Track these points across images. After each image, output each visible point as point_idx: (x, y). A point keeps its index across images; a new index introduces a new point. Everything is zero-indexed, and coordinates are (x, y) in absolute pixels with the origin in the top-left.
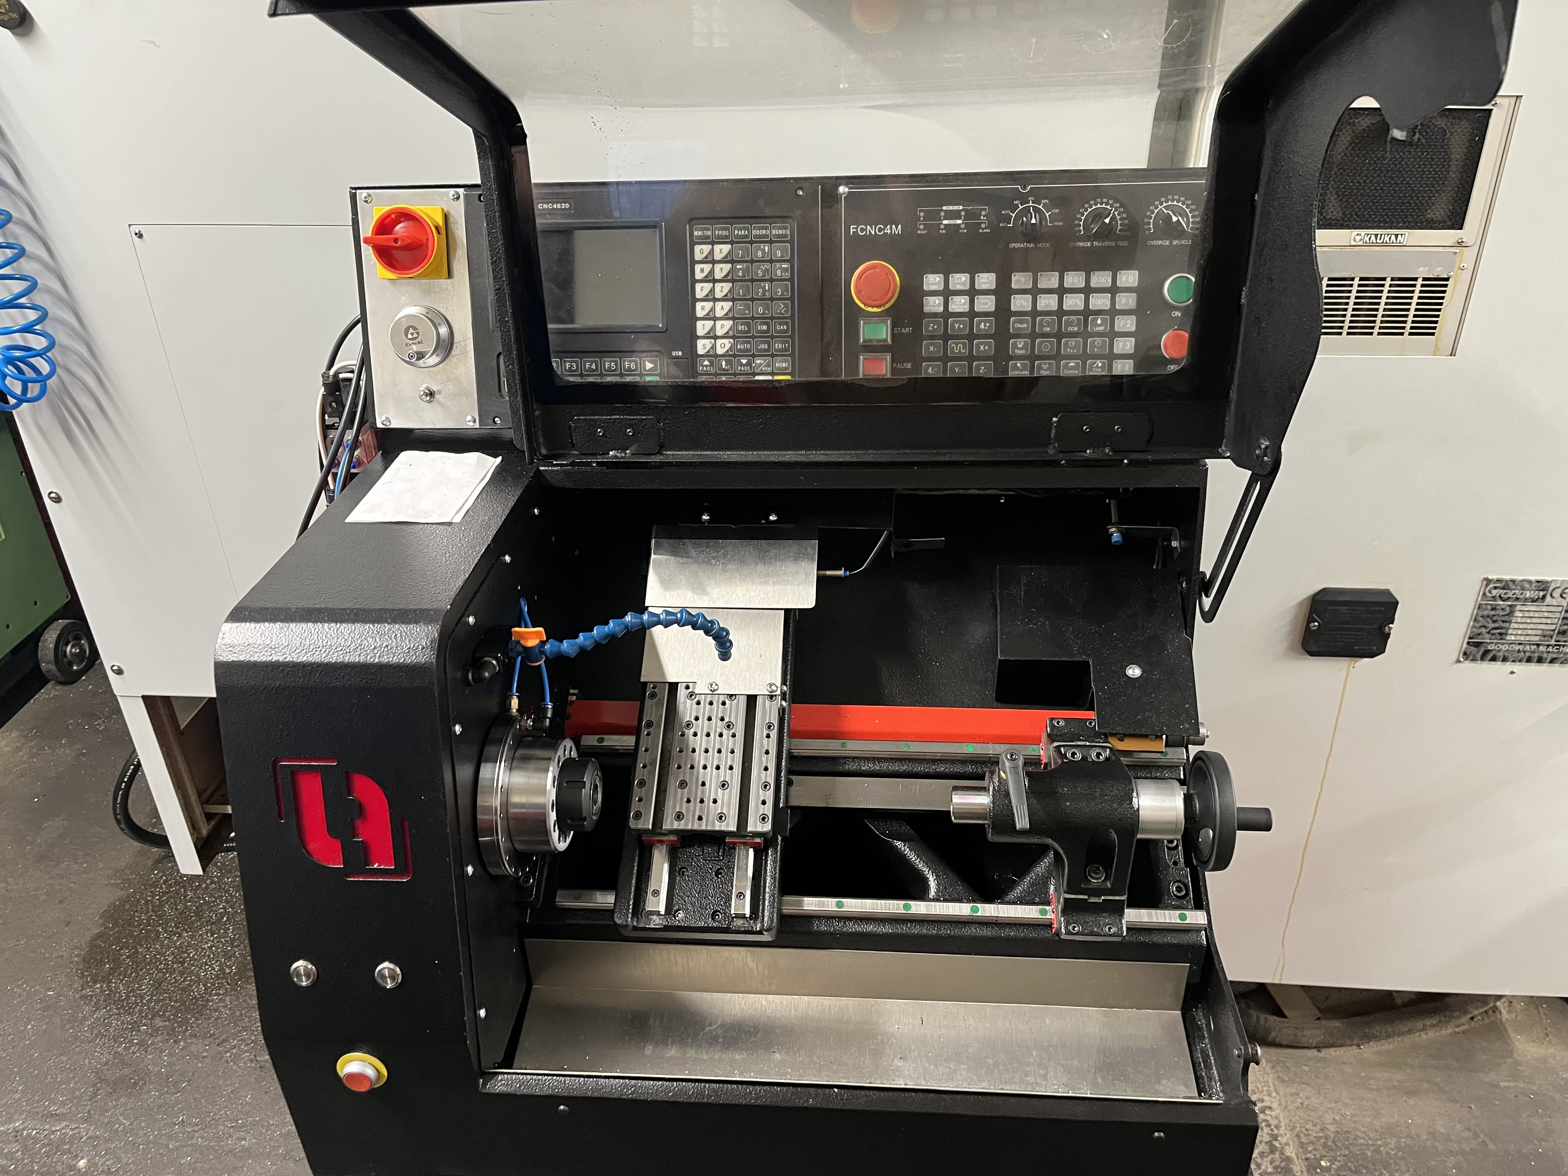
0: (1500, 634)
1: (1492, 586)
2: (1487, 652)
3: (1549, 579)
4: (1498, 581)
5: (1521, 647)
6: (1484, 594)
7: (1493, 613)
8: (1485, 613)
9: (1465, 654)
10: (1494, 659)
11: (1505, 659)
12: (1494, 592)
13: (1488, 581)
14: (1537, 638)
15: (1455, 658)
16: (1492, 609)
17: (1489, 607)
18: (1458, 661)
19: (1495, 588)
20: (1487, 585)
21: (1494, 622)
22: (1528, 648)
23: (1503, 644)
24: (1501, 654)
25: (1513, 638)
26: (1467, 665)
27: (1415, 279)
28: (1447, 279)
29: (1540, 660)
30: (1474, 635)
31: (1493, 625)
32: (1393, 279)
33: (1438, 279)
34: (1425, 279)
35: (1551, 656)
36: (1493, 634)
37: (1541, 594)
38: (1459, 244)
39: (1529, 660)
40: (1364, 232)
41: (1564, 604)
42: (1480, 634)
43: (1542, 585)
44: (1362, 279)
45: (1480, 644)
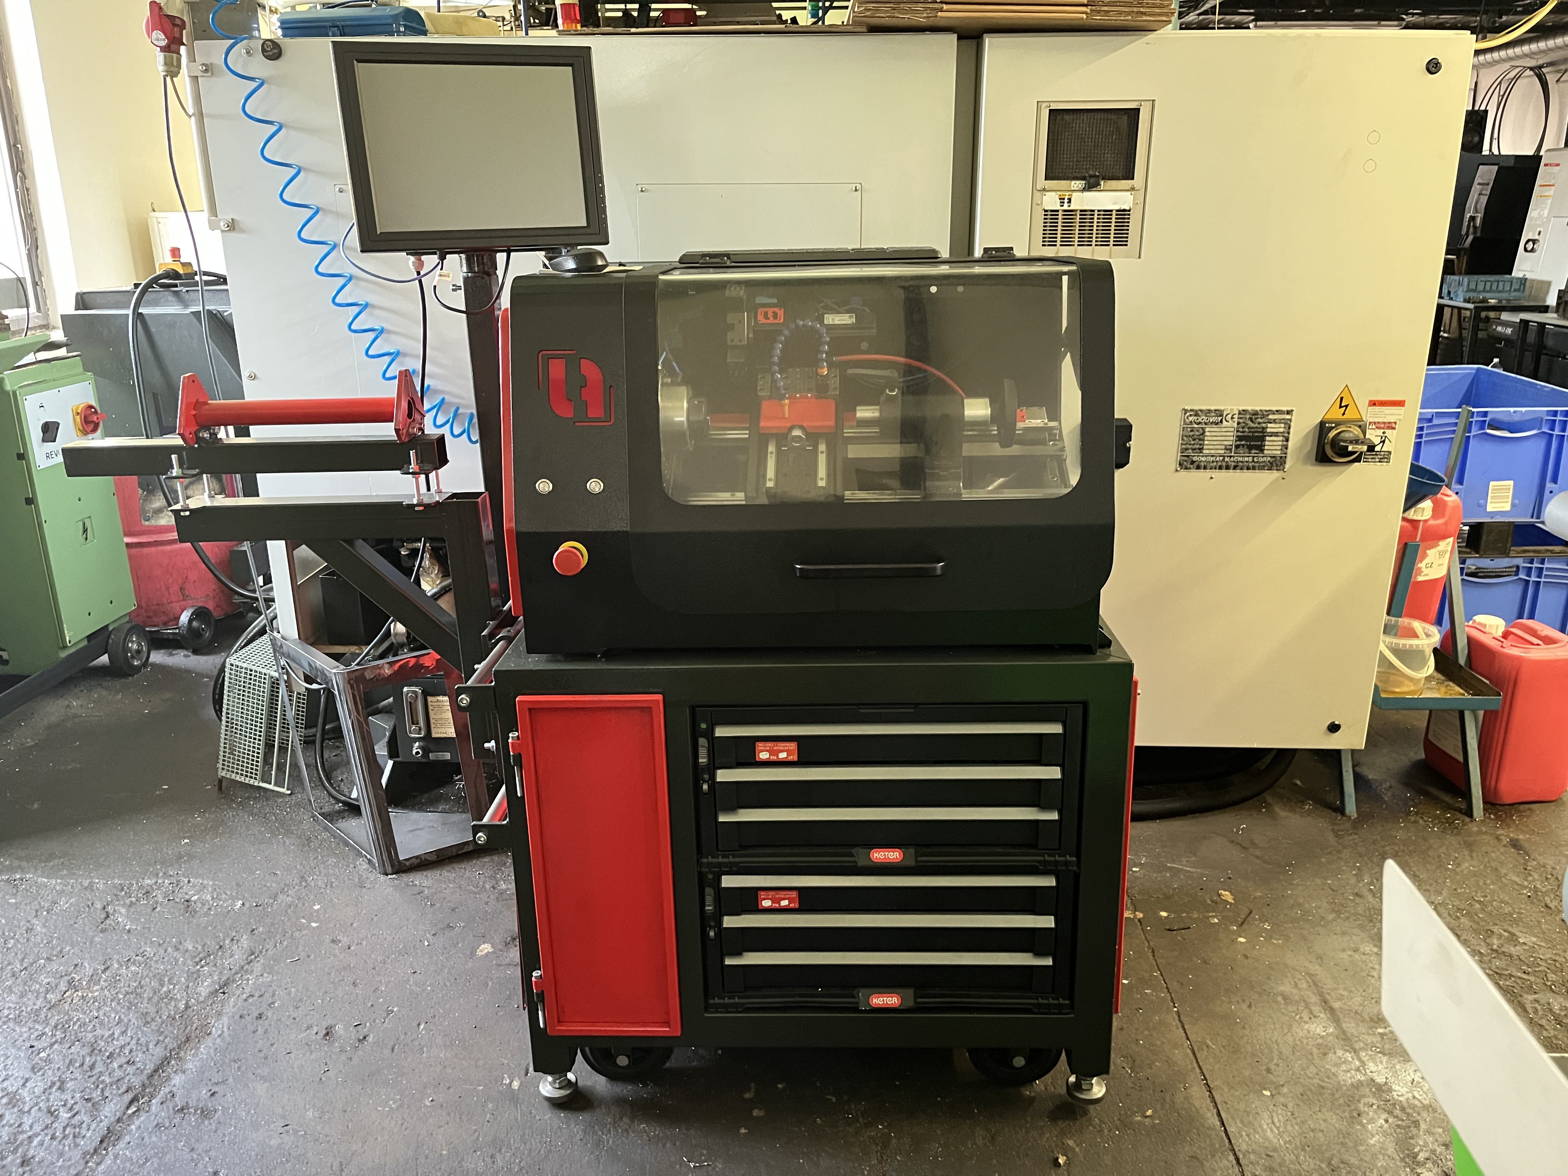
0: (1200, 449)
1: (1188, 414)
2: (1193, 462)
3: (1222, 408)
4: (1191, 410)
5: (1213, 459)
6: (1184, 420)
7: (1192, 433)
8: (1188, 434)
9: (1180, 464)
10: (1198, 468)
11: (1205, 468)
12: (1191, 418)
13: (1186, 411)
14: (1223, 452)
15: (1174, 469)
16: (1191, 431)
17: (1189, 430)
18: (1177, 471)
19: (1191, 416)
20: (1185, 414)
21: (1194, 440)
22: (1218, 459)
23: (1202, 456)
24: (1202, 464)
25: (1208, 451)
26: (1183, 473)
27: (1111, 211)
28: (1129, 211)
29: (1227, 468)
30: (1183, 451)
31: (1193, 442)
32: (1099, 211)
33: (1124, 210)
34: (1117, 211)
35: (1233, 464)
36: (1195, 449)
37: (1220, 419)
38: (1133, 189)
39: (1220, 468)
40: (1078, 182)
41: (1235, 425)
42: (1187, 449)
43: (1219, 413)
44: (1081, 211)
45: (1188, 456)
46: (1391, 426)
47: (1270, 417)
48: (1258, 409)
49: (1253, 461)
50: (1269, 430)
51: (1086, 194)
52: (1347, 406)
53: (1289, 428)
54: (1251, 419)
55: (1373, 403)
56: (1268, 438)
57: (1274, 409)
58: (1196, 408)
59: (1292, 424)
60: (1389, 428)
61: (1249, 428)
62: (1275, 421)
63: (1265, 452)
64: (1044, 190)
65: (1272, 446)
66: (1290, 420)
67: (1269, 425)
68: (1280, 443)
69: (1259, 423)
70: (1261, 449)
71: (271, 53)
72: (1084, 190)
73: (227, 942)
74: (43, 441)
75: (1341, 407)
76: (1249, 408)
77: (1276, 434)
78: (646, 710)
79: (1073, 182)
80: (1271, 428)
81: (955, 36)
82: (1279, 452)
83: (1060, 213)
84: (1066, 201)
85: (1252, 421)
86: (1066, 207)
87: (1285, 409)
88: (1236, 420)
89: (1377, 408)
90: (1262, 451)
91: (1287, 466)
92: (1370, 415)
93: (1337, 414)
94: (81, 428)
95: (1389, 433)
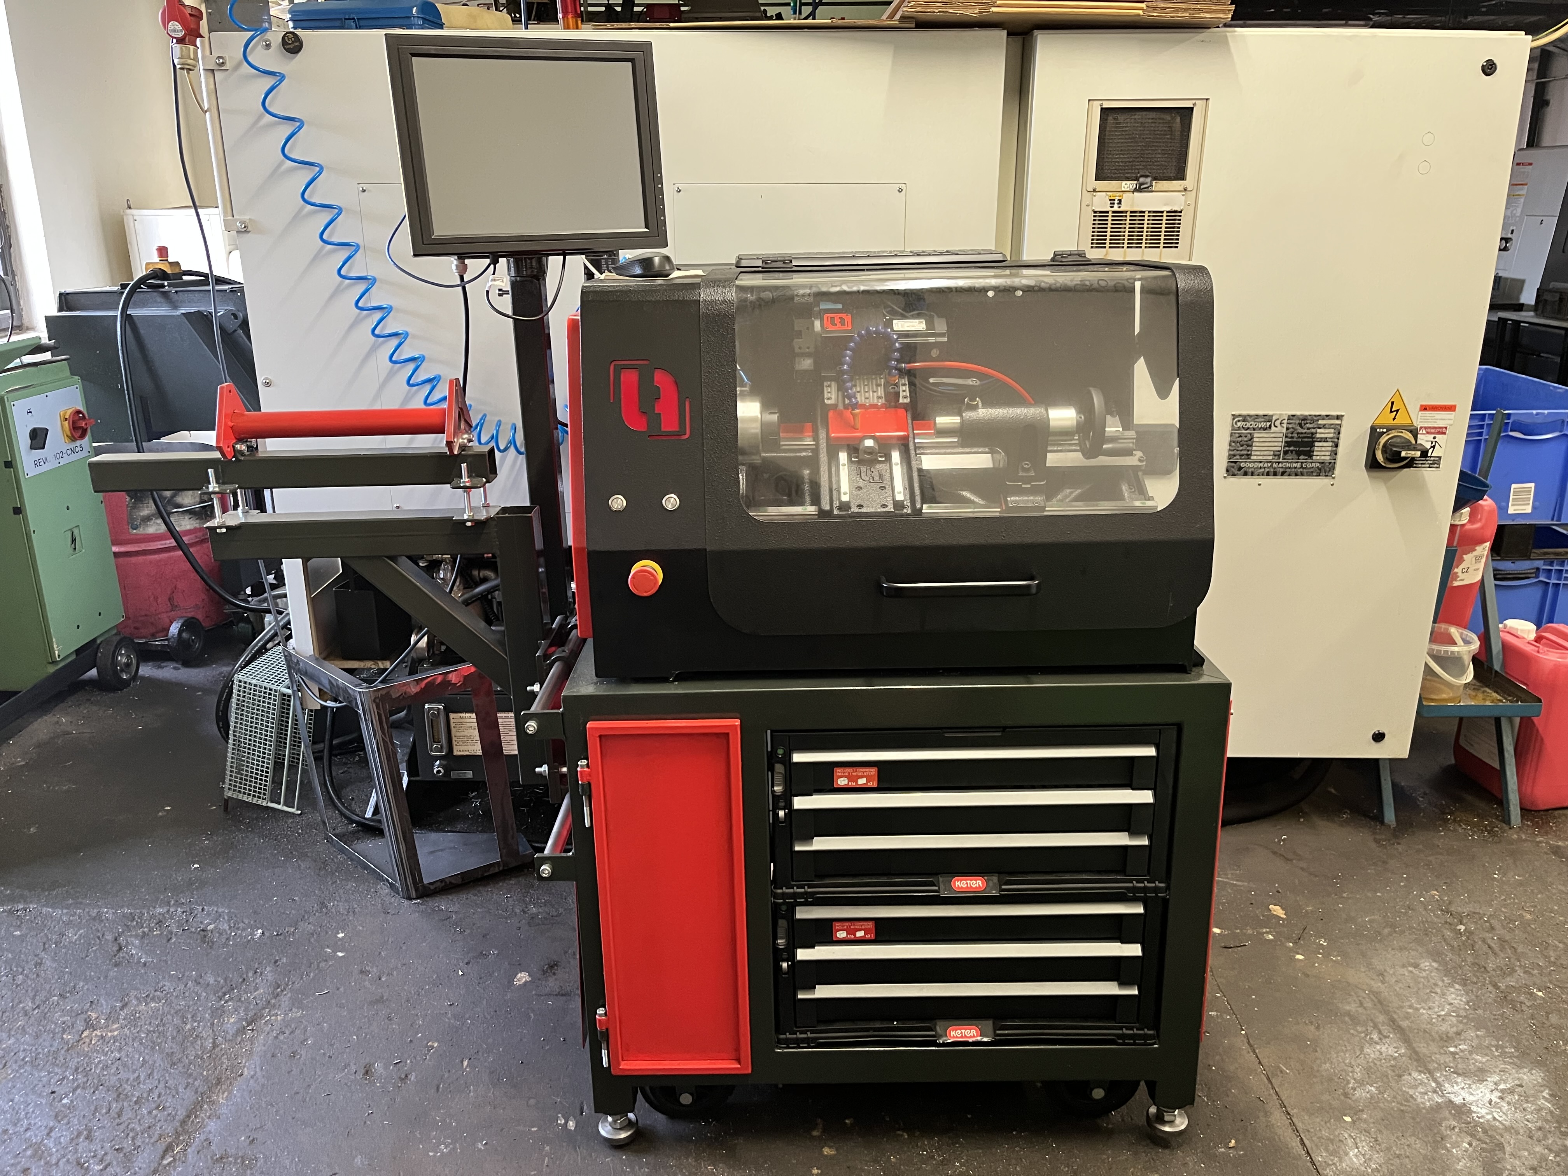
0: (1248, 455)
1: (1236, 419)
2: (1240, 469)
3: (1270, 413)
4: (1240, 415)
5: (1261, 465)
6: (1233, 425)
7: (1240, 439)
8: (1234, 440)
9: (1227, 471)
10: (1246, 474)
11: (1252, 474)
12: (1239, 424)
13: (1234, 416)
14: (1271, 458)
16: (1239, 437)
17: (1237, 435)
18: (1224, 477)
19: (1239, 421)
20: (1234, 419)
21: (1242, 446)
22: (1266, 465)
23: (1250, 462)
24: (1250, 470)
25: (1255, 457)
26: (1230, 480)
27: (1162, 212)
28: (1181, 212)
29: (1275, 474)
30: (1230, 456)
31: (1241, 448)
32: (1149, 212)
33: (1175, 212)
34: (1168, 212)
35: (1281, 470)
36: (1243, 455)
37: (1268, 424)
38: (1185, 190)
39: (1268, 474)
40: (1129, 183)
41: (1284, 431)
42: (1234, 455)
43: (1268, 418)
44: (1131, 212)
45: (1235, 462)
46: (1441, 431)
47: (1320, 422)
48: (1307, 413)
49: (1302, 467)
50: (1318, 436)
51: (1136, 194)
52: (1397, 411)
53: (1339, 433)
54: (1300, 425)
55: (1424, 408)
56: (1317, 444)
57: (1324, 413)
58: (1244, 413)
59: (1343, 430)
60: (1439, 433)
61: (1298, 433)
62: (1324, 426)
63: (1314, 457)
64: (1094, 191)
65: (1321, 452)
66: (1340, 425)
67: (1319, 431)
68: (1330, 449)
69: (1308, 429)
70: (1309, 454)
71: (292, 46)
72: (1136, 190)
73: (250, 974)
74: (32, 448)
75: (1391, 412)
76: (1298, 413)
77: (1325, 440)
78: (724, 736)
79: (1124, 183)
80: (1321, 433)
81: (1005, 32)
82: (1328, 458)
83: (1110, 214)
84: (1116, 202)
85: (1301, 427)
86: (1116, 208)
87: (1335, 413)
88: (1285, 425)
89: (1427, 413)
90: (1311, 457)
91: (1337, 472)
92: (1420, 420)
93: (1388, 419)
94: (69, 434)
95: (1439, 437)
